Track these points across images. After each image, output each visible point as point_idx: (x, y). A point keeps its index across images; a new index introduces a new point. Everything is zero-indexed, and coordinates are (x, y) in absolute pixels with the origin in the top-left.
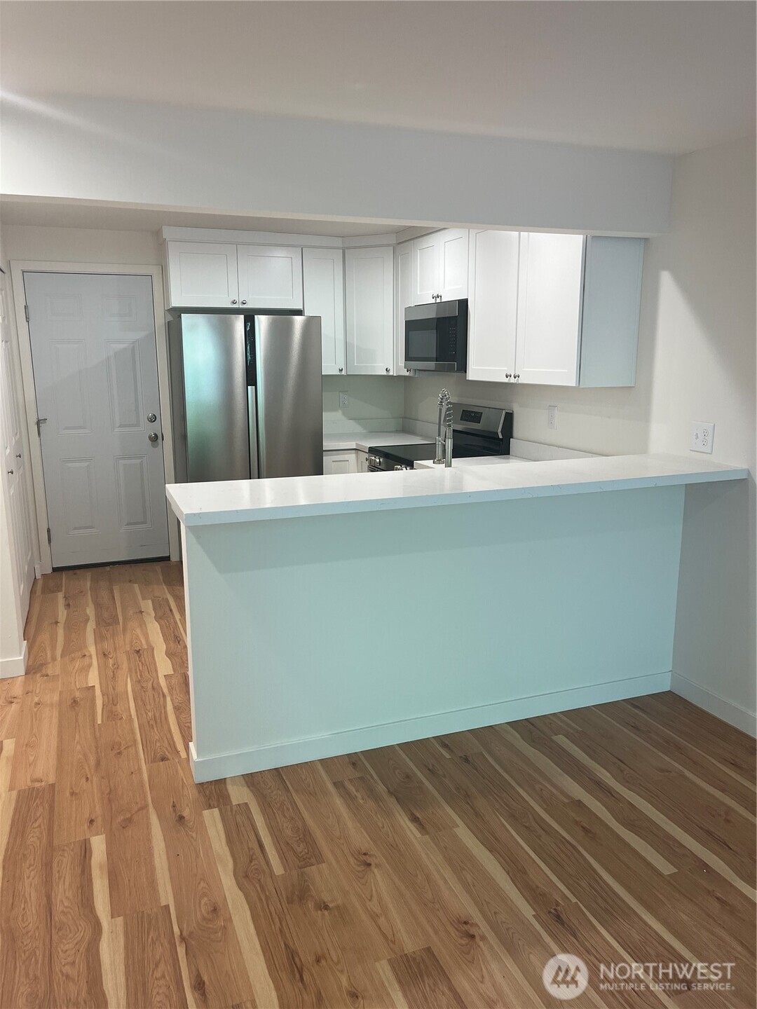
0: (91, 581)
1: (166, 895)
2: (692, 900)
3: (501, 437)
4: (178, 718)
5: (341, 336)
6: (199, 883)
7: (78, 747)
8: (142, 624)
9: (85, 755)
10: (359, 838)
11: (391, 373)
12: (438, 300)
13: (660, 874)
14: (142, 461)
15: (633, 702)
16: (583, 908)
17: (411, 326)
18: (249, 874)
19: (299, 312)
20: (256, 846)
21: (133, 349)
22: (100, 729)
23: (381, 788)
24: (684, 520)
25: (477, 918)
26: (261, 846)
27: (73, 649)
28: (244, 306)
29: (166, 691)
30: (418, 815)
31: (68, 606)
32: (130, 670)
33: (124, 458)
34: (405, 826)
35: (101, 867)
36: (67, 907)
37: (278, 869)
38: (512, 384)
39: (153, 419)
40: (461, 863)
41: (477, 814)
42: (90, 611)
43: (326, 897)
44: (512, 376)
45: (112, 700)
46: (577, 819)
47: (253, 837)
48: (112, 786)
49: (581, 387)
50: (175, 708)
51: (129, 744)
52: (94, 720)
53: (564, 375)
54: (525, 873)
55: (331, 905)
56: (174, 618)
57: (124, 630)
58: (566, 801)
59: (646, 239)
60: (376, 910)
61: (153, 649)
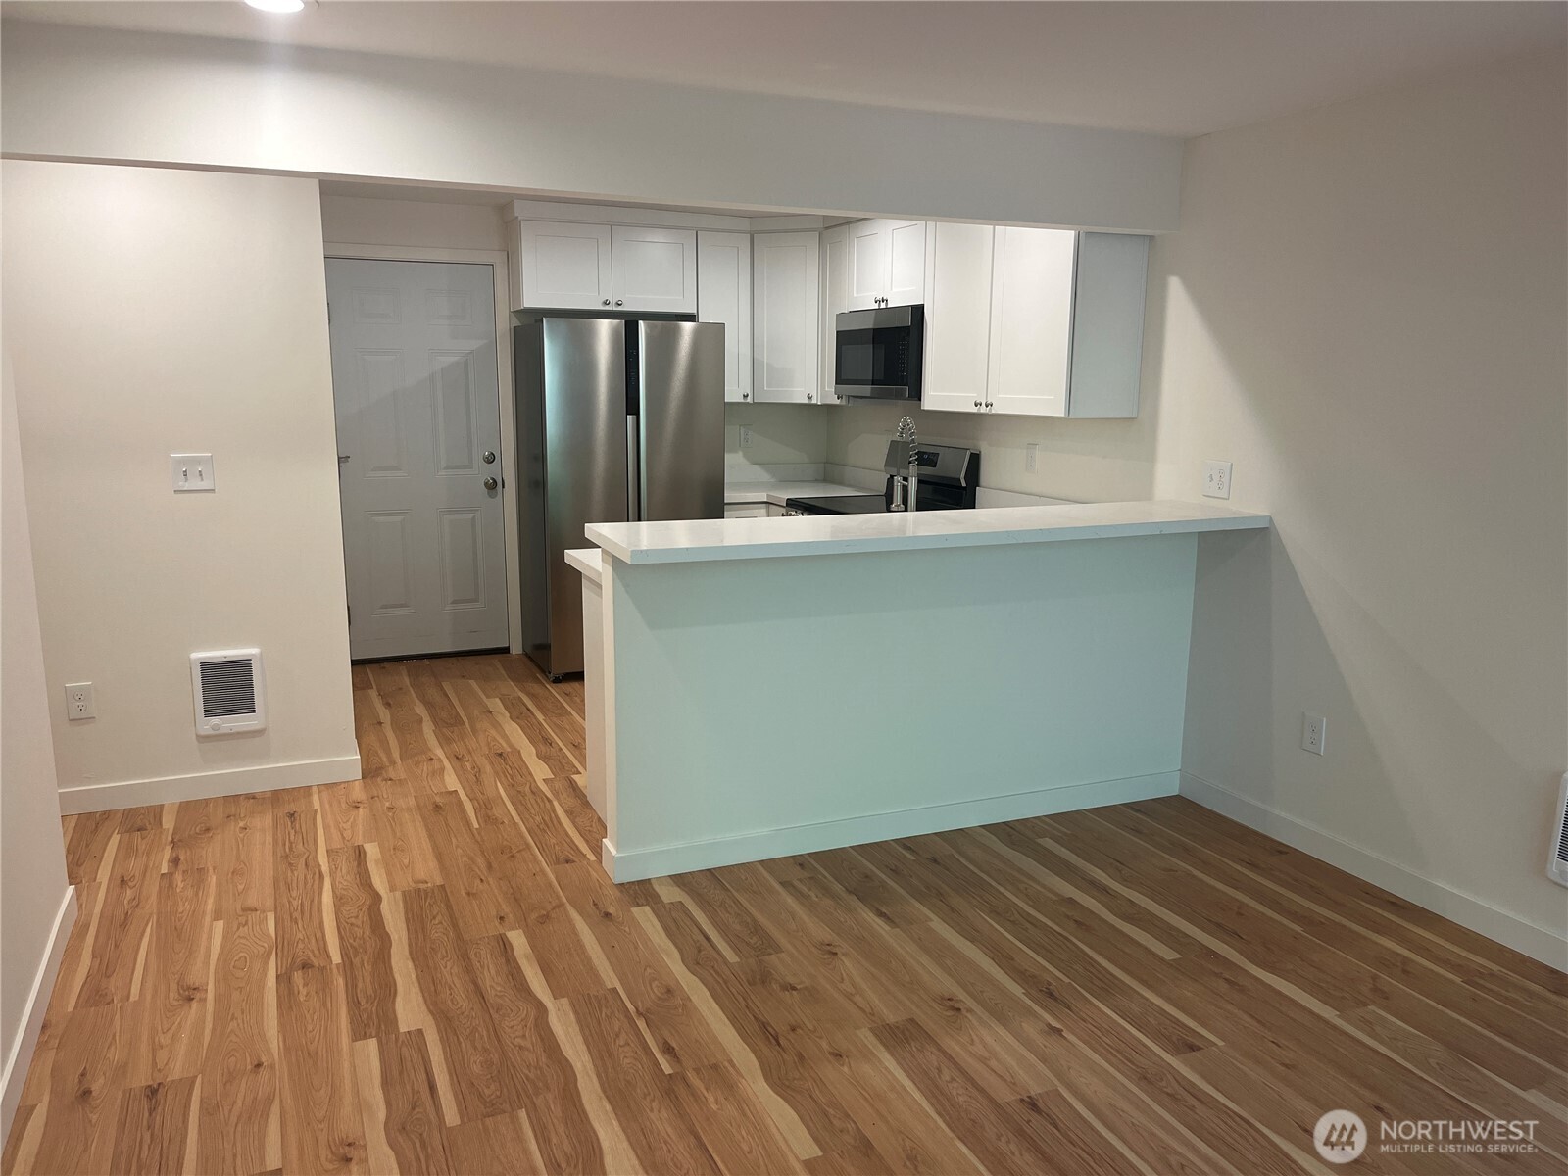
0: (409, 676)
1: (610, 978)
2: (1196, 981)
3: (964, 485)
4: (574, 823)
5: (746, 350)
6: (645, 970)
7: (460, 851)
8: (497, 725)
9: (471, 859)
10: (821, 932)
11: (814, 401)
12: (883, 305)
13: (1162, 960)
14: (474, 517)
15: (1133, 806)
16: (1078, 987)
17: (844, 339)
18: (699, 959)
19: (690, 317)
20: (701, 938)
21: (466, 364)
22: (479, 834)
23: (838, 888)
24: (1197, 581)
25: (961, 995)
26: (708, 939)
27: (414, 751)
28: (620, 308)
29: (549, 794)
30: (884, 910)
31: (388, 705)
32: (496, 773)
33: (450, 512)
34: (871, 921)
35: (527, 957)
36: (500, 991)
37: (731, 957)
38: (982, 414)
39: (490, 459)
40: (940, 952)
41: (952, 910)
42: (420, 710)
43: (791, 979)
44: (983, 405)
45: (485, 807)
46: (1070, 914)
47: (696, 930)
48: (514, 887)
49: (1071, 416)
50: (566, 812)
51: (521, 847)
52: (468, 823)
53: (1050, 402)
54: (1013, 960)
55: (798, 987)
56: (536, 718)
57: (474, 731)
58: (1055, 898)
59: (1151, 238)
60: (848, 990)
61: (519, 752)
